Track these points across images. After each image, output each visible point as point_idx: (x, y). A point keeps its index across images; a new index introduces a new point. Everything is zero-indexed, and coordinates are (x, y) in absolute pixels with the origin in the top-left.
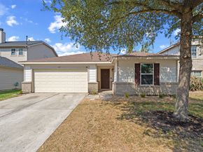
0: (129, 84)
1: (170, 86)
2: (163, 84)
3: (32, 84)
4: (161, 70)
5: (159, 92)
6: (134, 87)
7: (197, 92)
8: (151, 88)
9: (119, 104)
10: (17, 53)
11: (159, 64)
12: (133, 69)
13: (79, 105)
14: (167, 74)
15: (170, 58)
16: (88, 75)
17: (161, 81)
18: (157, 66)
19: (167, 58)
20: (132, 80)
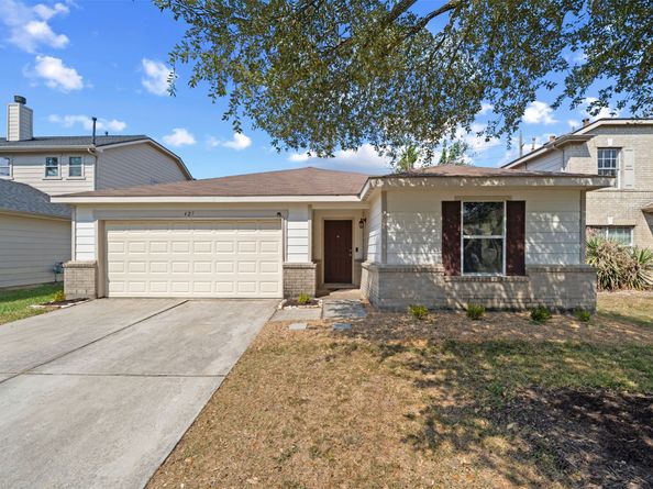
0: (425, 270)
1: (562, 277)
2: (538, 270)
3: (100, 268)
4: (529, 224)
5: (526, 299)
6: (440, 280)
7: (625, 292)
8: (497, 286)
9: (399, 349)
10: (64, 169)
11: (522, 204)
12: (435, 221)
13: (250, 352)
14: (549, 238)
15: (564, 182)
16: (285, 238)
17: (529, 259)
18: (517, 210)
19: (552, 181)
20: (431, 258)
